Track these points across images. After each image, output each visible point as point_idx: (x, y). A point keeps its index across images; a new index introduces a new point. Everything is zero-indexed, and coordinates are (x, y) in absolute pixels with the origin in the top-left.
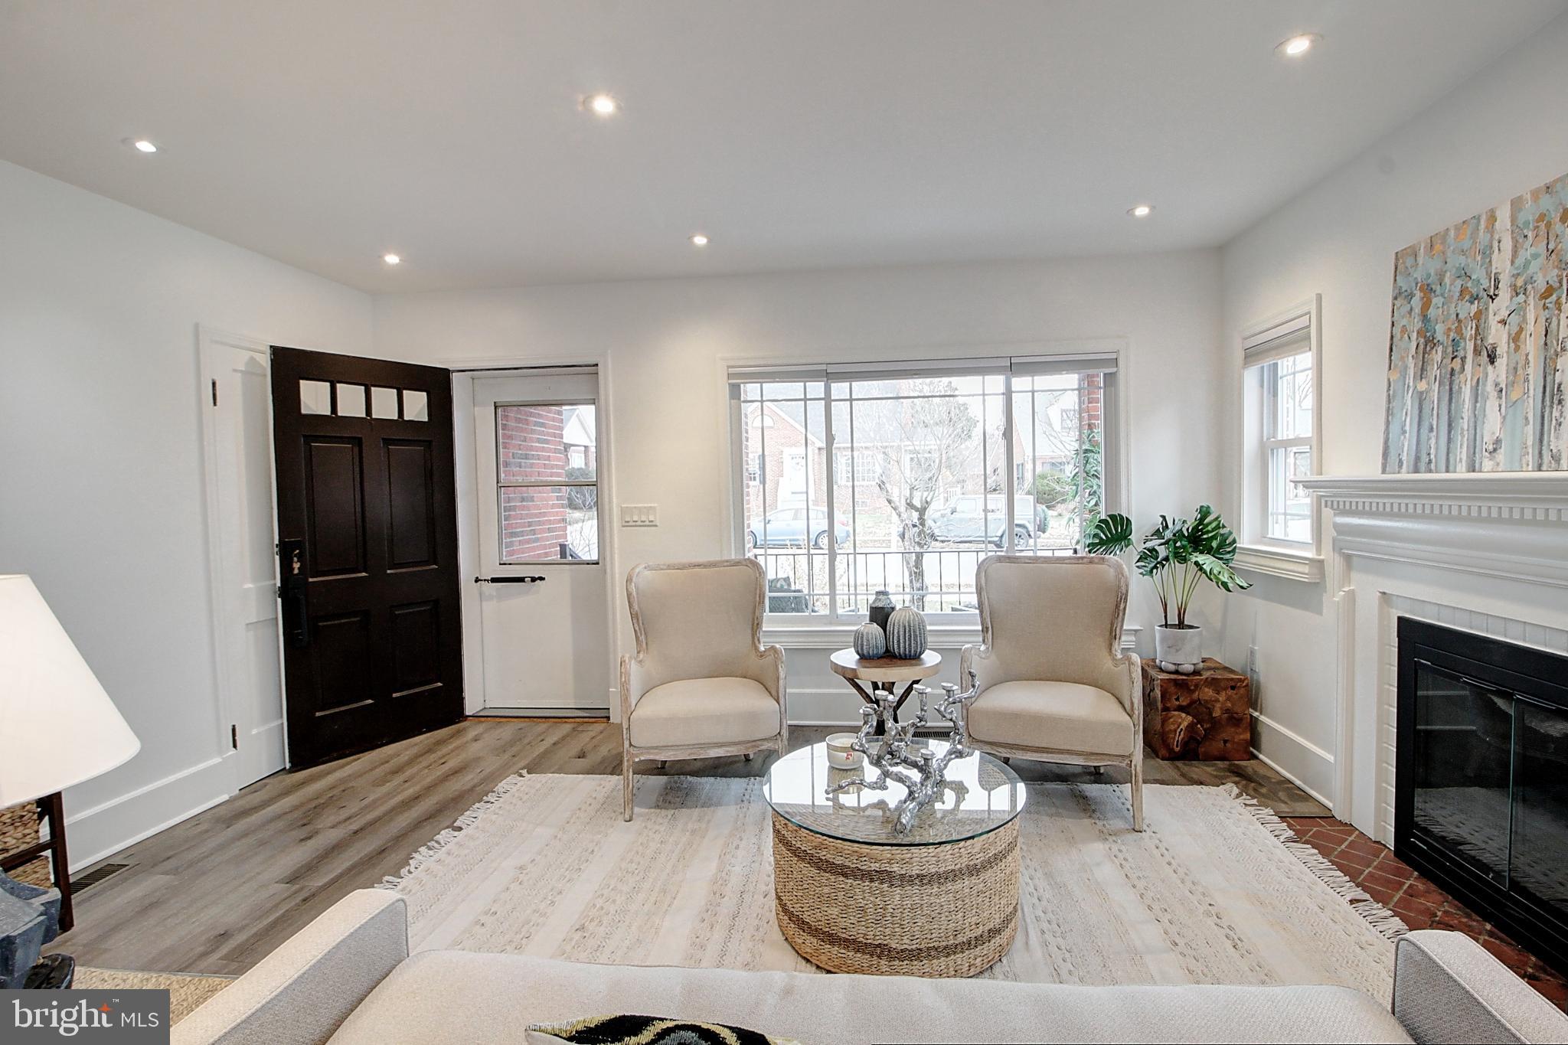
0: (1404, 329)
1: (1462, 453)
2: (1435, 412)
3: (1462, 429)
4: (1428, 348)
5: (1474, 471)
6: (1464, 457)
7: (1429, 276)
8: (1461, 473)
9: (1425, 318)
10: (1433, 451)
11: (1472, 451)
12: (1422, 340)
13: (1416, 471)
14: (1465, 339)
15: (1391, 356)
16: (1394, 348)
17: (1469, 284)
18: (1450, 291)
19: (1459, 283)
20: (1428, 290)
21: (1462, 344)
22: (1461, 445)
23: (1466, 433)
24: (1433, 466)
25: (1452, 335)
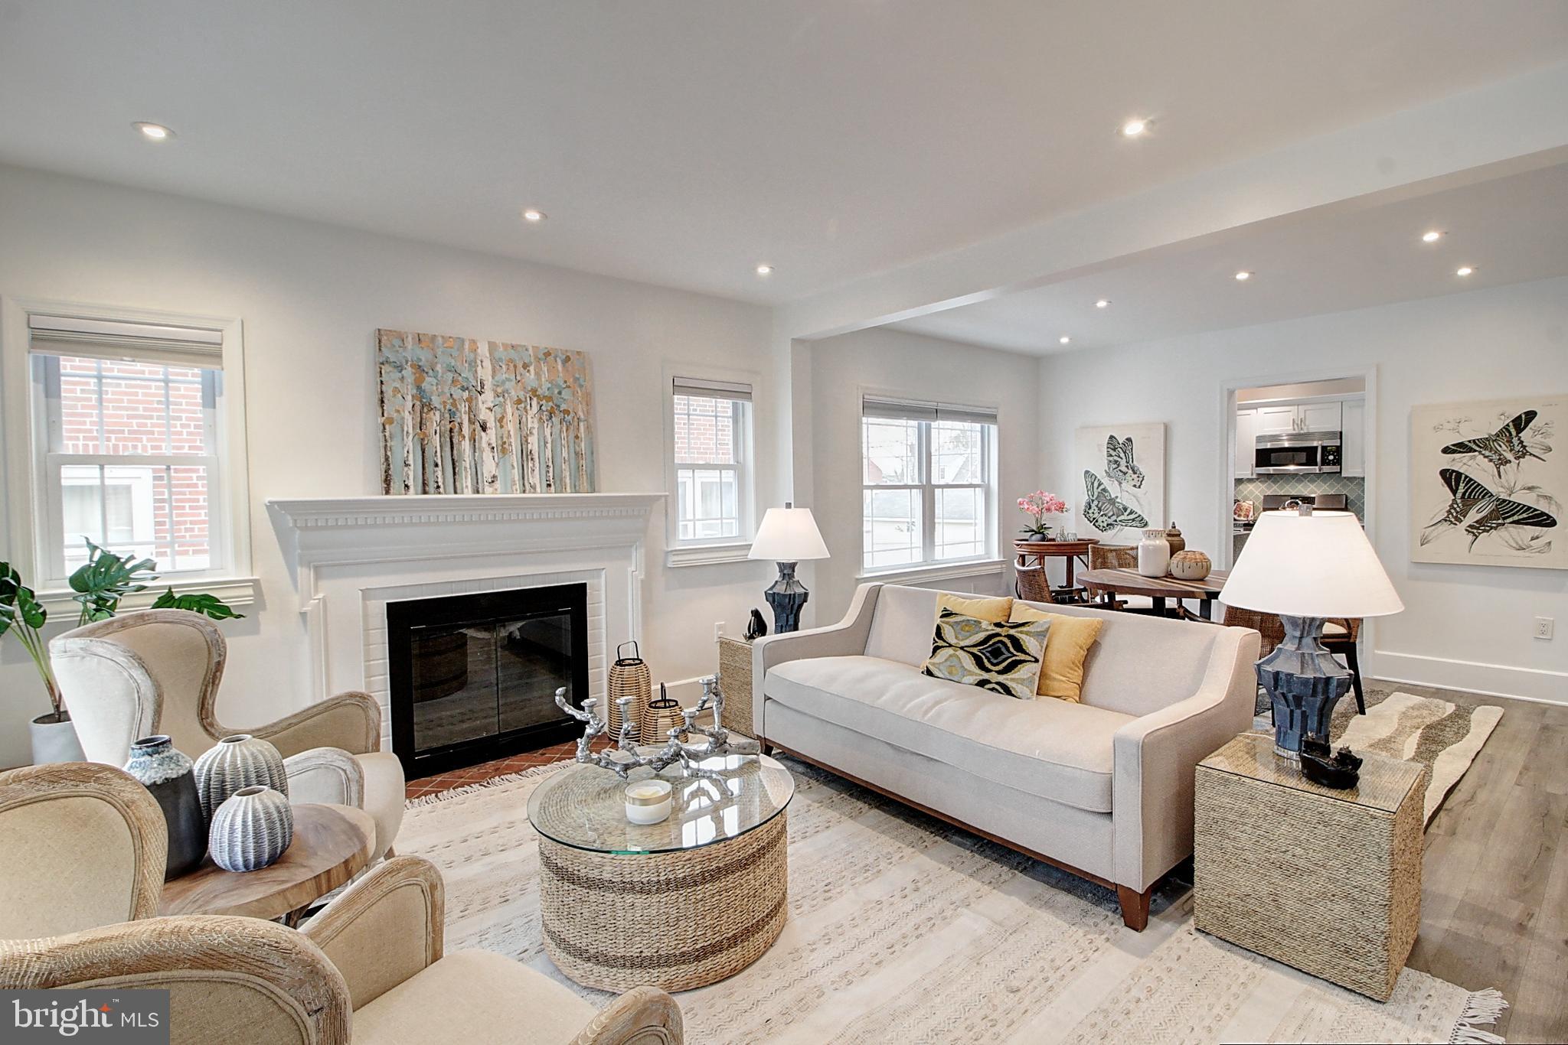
0: (396, 390)
1: (466, 481)
2: (439, 454)
3: (465, 468)
4: (425, 410)
5: (478, 492)
6: (469, 484)
7: (421, 360)
8: (468, 494)
9: (419, 388)
10: (440, 480)
11: (475, 481)
12: (418, 403)
13: (425, 492)
14: (460, 412)
15: (382, 407)
16: (386, 401)
17: (460, 378)
18: (442, 377)
19: (450, 375)
20: (419, 369)
21: (458, 414)
22: (466, 478)
23: (468, 470)
24: (441, 490)
25: (448, 407)
